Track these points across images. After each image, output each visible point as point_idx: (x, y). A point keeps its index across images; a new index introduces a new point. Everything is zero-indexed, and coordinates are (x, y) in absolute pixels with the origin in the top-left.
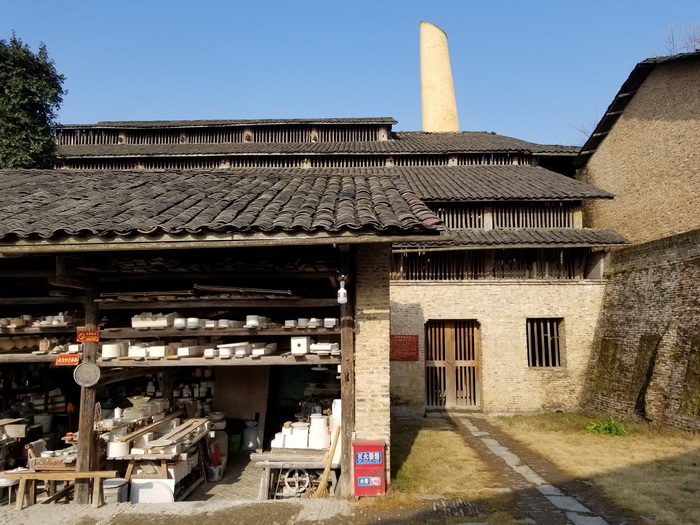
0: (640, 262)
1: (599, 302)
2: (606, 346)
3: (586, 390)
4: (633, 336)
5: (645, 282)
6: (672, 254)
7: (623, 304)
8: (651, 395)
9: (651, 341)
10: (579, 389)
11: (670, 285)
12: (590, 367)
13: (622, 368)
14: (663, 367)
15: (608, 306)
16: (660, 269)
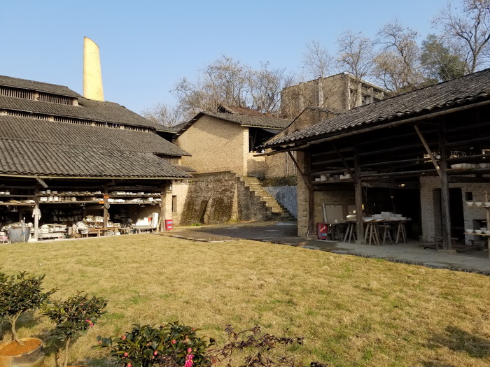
0: (201, 179)
1: (187, 191)
2: (189, 205)
3: (182, 219)
4: (199, 201)
5: (203, 185)
6: (211, 178)
7: (196, 191)
8: (205, 216)
9: (205, 203)
10: (180, 219)
11: (210, 186)
12: (184, 212)
13: (195, 211)
14: (209, 209)
15: (190, 192)
16: (207, 181)
